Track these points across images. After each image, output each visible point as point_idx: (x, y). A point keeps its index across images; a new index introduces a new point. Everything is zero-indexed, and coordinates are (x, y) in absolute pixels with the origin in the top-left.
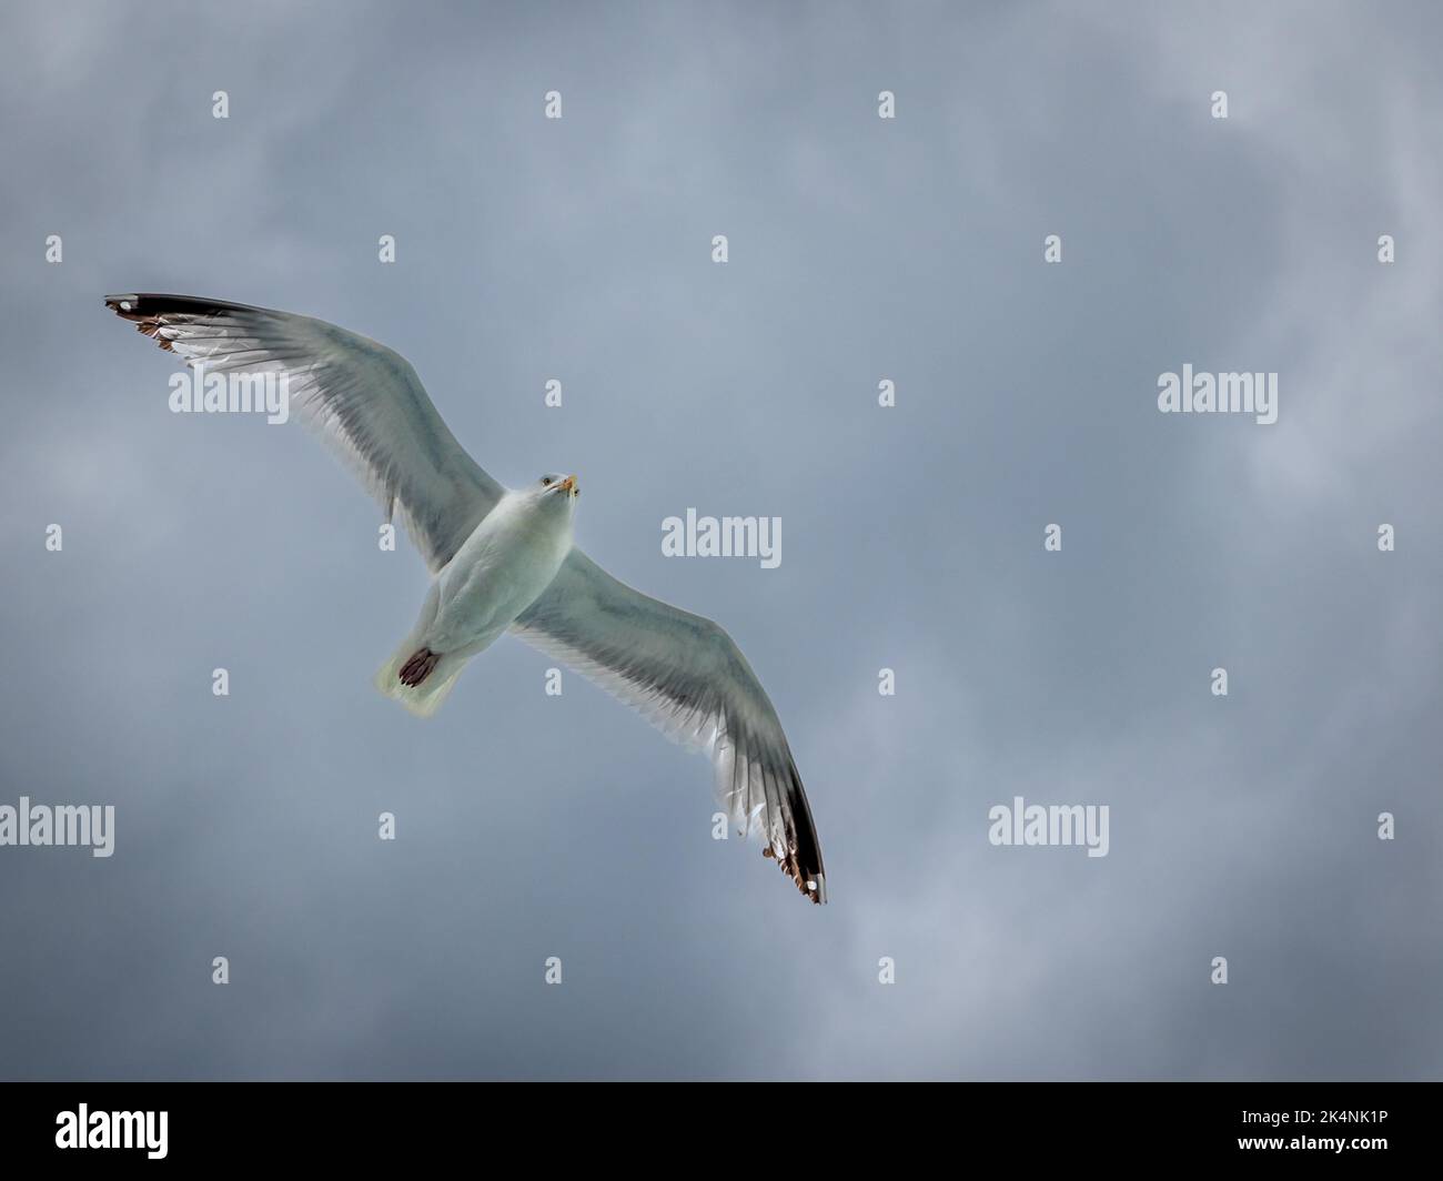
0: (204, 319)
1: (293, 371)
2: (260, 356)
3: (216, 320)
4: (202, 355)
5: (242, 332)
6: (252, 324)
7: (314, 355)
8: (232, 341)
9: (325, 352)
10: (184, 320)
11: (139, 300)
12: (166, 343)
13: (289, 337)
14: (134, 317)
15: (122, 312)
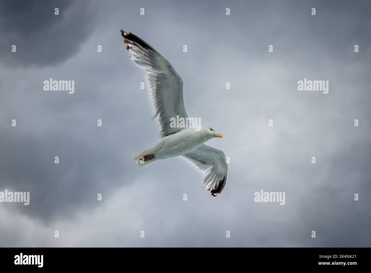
0: (141, 47)
1: (153, 71)
2: (147, 63)
3: (144, 49)
4: (135, 56)
5: (148, 55)
6: (151, 54)
7: (161, 69)
8: (144, 56)
9: (164, 70)
10: (136, 45)
11: (129, 34)
12: (128, 48)
13: (158, 62)
14: (125, 37)
15: (123, 35)
